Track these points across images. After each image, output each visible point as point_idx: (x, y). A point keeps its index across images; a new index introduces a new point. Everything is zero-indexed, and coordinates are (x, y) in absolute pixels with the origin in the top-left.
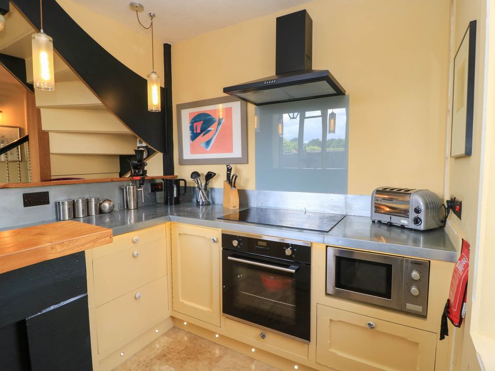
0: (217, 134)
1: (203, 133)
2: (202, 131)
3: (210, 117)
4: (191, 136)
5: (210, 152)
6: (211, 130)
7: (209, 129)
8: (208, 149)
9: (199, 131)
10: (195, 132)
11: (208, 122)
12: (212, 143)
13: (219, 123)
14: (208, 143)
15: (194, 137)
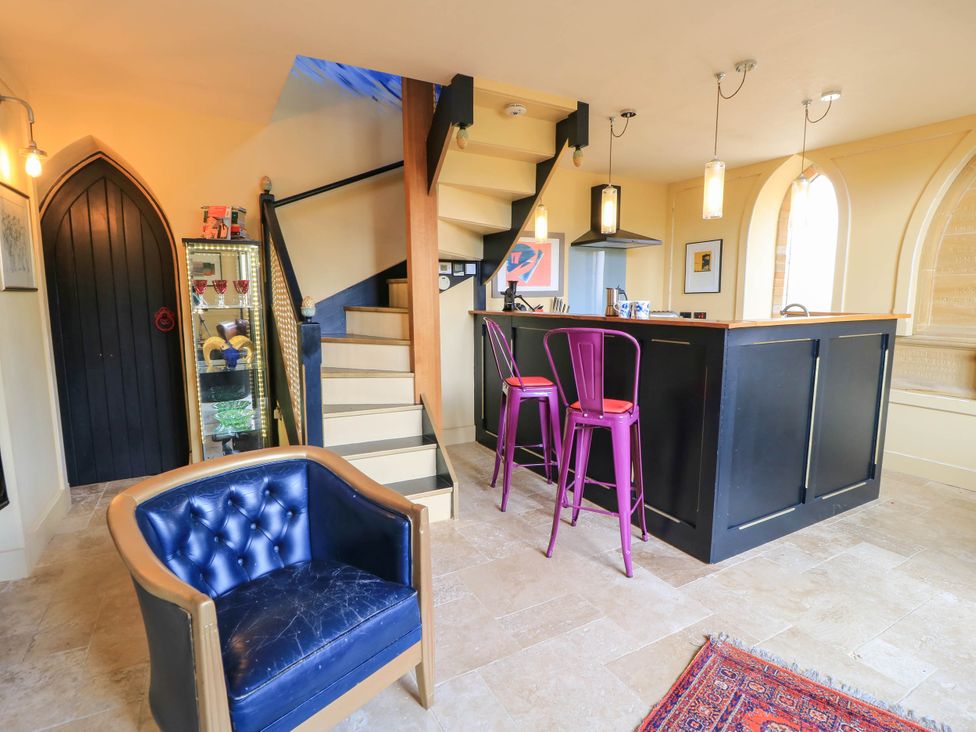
11: (527, 254)
12: (530, 276)
13: (539, 257)
14: (526, 275)
15: (511, 268)
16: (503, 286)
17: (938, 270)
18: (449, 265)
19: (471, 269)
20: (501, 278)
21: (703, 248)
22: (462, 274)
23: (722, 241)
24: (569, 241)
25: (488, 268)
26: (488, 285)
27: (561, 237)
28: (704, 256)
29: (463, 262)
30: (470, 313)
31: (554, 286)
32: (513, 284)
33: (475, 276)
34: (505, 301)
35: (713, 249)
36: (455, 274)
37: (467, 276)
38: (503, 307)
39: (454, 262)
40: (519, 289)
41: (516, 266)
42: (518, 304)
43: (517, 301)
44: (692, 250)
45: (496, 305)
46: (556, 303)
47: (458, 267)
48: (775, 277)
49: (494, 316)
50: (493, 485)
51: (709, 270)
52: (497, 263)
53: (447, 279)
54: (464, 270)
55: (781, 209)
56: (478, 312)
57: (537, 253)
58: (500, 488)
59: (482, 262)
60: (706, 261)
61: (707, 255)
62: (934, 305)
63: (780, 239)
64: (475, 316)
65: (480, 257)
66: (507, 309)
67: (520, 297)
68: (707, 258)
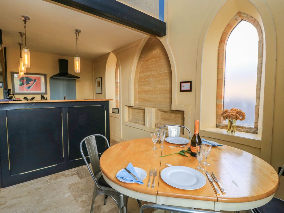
0: (33, 85)
3: (30, 79)
4: (20, 84)
6: (30, 83)
8: (29, 90)
12: (31, 87)
13: (35, 81)
23: (101, 78)
24: (49, 76)
27: (45, 75)
35: (100, 80)
44: (97, 80)
48: (116, 89)
51: (100, 87)
63: (116, 77)
68: (99, 83)
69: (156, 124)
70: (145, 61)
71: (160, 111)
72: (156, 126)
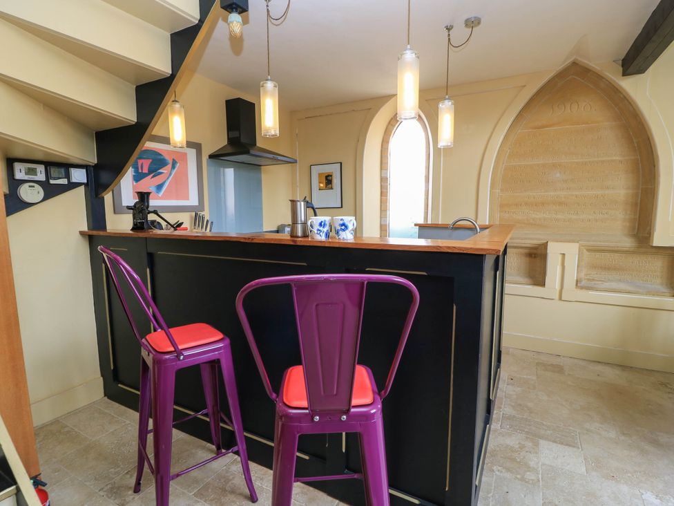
0: (170, 179)
1: (152, 175)
2: (150, 172)
3: (162, 157)
4: (134, 176)
5: (162, 198)
6: (162, 173)
7: (160, 171)
8: (161, 194)
9: (145, 170)
10: (140, 171)
11: (158, 163)
12: (165, 188)
13: (173, 167)
14: (159, 187)
15: (138, 177)
16: (129, 199)
17: (502, 190)
18: (41, 169)
19: (79, 175)
20: (127, 188)
21: (327, 169)
22: (64, 181)
23: (341, 163)
24: (208, 150)
25: (105, 177)
26: (108, 198)
27: (197, 147)
28: (327, 177)
29: (66, 166)
30: (82, 233)
31: (193, 200)
32: (143, 197)
33: (86, 185)
34: (134, 218)
35: (334, 170)
36: (52, 182)
37: (72, 186)
38: (131, 226)
39: (49, 164)
40: (153, 203)
41: (145, 175)
42: (153, 222)
43: (151, 217)
44: (316, 171)
45: (120, 223)
46: (198, 220)
47: (54, 171)
48: (381, 196)
49: (119, 239)
50: (137, 489)
51: (332, 188)
52: (118, 171)
53: (38, 188)
54: (68, 176)
55: (383, 141)
56: (95, 233)
57: (170, 162)
58: (150, 491)
59: (96, 167)
60: (328, 180)
61: (328, 176)
62: (500, 216)
63: (383, 165)
64: (91, 240)
65: (93, 159)
66: (137, 227)
67: (155, 212)
68: (330, 178)
69: (577, 281)
70: (535, 128)
71: (589, 250)
72: (577, 284)
